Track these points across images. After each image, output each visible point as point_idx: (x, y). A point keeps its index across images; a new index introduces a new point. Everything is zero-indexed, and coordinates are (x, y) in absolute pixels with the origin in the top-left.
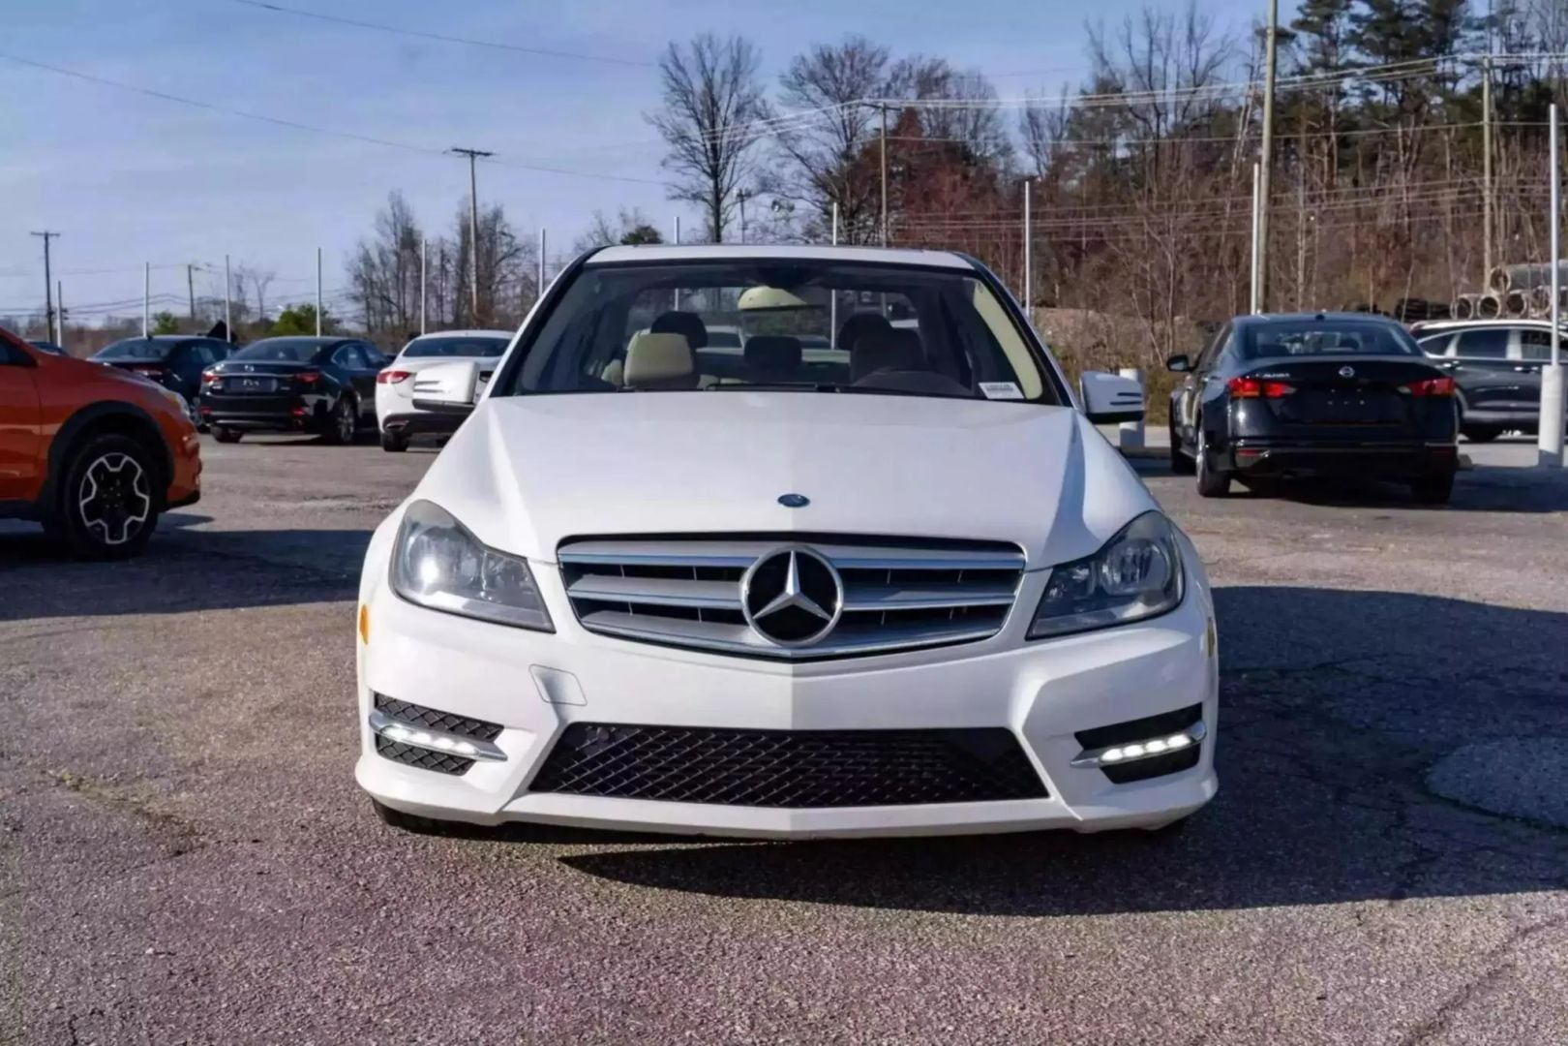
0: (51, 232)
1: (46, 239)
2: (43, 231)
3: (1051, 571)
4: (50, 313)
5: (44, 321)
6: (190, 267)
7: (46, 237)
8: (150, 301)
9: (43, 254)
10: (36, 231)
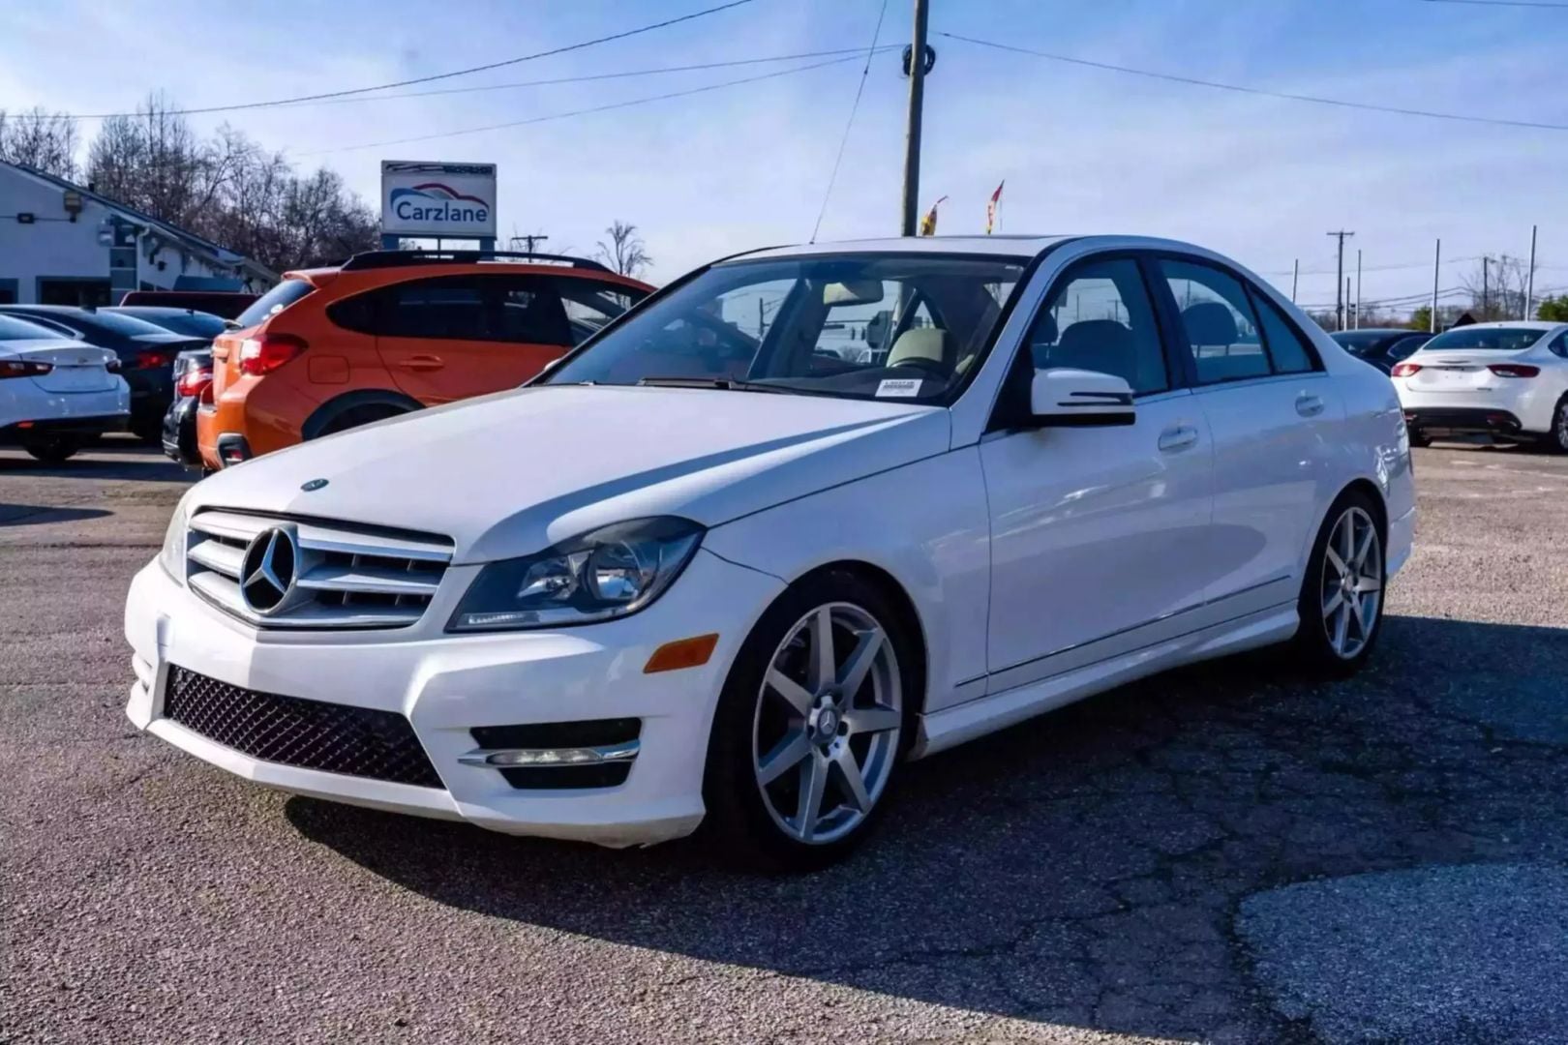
0: (1345, 231)
1: (1341, 238)
2: (1339, 231)
3: (482, 567)
4: (1340, 308)
5: (1334, 315)
6: (1485, 260)
7: (1341, 236)
8: (1439, 295)
9: (1337, 252)
10: (1333, 231)
